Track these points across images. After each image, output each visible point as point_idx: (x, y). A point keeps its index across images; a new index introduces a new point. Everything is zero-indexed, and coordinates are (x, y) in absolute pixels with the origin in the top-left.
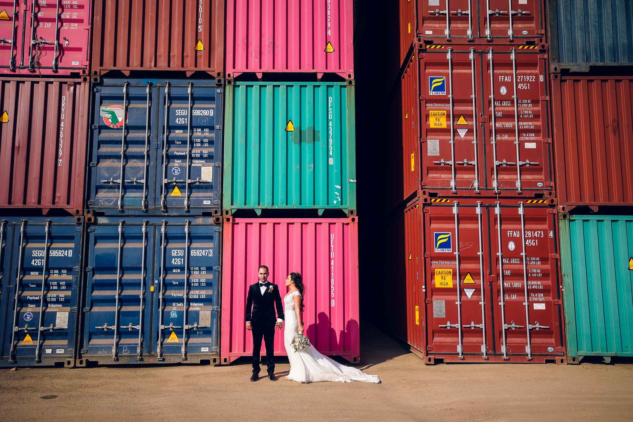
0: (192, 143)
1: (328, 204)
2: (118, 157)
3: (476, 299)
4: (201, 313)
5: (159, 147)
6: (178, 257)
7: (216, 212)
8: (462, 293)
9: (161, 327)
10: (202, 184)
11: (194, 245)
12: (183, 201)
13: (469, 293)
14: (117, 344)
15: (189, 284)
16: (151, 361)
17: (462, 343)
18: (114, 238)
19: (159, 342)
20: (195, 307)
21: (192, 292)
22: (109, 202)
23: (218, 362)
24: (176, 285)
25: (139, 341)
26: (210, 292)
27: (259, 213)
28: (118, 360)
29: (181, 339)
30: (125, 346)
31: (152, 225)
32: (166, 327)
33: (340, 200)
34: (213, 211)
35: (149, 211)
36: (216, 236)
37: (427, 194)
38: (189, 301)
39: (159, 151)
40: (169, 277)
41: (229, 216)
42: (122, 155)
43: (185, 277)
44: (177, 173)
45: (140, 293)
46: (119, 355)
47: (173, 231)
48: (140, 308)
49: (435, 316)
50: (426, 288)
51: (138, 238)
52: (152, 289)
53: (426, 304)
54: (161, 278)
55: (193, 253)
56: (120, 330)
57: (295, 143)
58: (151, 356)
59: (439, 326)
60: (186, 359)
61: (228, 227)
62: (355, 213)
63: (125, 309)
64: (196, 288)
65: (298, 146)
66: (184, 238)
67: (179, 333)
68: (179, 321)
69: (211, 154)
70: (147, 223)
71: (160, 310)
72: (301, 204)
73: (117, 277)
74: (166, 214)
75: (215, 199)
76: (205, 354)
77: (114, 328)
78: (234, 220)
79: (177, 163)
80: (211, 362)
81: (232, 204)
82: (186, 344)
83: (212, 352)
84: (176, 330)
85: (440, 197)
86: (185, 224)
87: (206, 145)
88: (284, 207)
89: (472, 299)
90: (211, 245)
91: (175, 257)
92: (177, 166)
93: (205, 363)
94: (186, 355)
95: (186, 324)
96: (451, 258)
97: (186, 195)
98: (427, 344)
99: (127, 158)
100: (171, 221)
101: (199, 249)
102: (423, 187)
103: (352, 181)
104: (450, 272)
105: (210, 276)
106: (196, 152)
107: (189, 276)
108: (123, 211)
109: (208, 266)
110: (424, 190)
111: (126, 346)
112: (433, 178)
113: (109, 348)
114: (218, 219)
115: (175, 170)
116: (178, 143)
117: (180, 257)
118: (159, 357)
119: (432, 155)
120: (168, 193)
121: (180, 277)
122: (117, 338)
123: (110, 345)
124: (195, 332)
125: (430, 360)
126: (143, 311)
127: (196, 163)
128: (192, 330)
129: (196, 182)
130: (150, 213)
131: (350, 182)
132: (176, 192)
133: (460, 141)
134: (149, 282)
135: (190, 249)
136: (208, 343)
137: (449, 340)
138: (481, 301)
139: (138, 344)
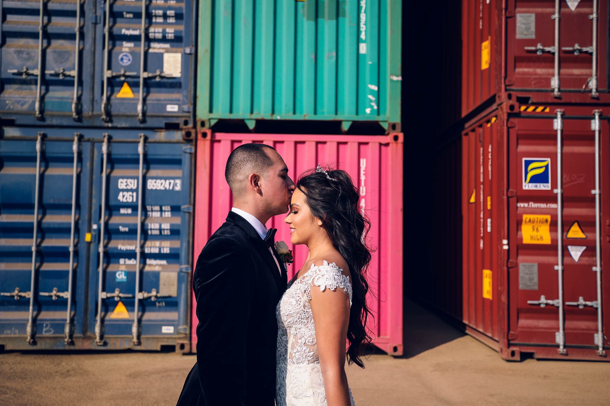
0: (149, 16)
1: (357, 114)
2: (34, 35)
3: (586, 263)
4: (163, 276)
5: (98, 22)
6: (127, 190)
7: (186, 123)
8: (566, 253)
9: (101, 295)
10: (165, 80)
11: (153, 172)
12: (136, 105)
13: (576, 253)
14: (34, 320)
15: (144, 231)
16: (87, 345)
17: (564, 329)
18: (30, 159)
19: (98, 318)
20: (153, 265)
21: (148, 243)
22: (22, 105)
23: (187, 349)
24: (125, 233)
25: (67, 315)
26: (176, 244)
27: (251, 125)
28: (34, 343)
29: (131, 314)
30: (46, 322)
31: (89, 140)
32: (109, 295)
33: (376, 107)
34: (181, 121)
35: (84, 119)
36: (186, 160)
37: (514, 98)
38: (144, 256)
39: (99, 27)
40: (115, 220)
41: (206, 129)
42: (41, 32)
43: (138, 220)
44: (126, 62)
45: (70, 243)
46: (37, 335)
47: (119, 151)
48: (69, 266)
49: (521, 287)
50: (508, 244)
51: (67, 160)
52: (88, 237)
53: (508, 268)
54: (102, 222)
55: (152, 185)
56: (39, 299)
57: (308, 19)
58: (86, 338)
59: (529, 302)
60: (139, 343)
61: (203, 146)
62: (399, 127)
63: (48, 267)
64: (155, 238)
65: (313, 23)
66: (137, 161)
67: (129, 304)
68: (128, 287)
69: (178, 35)
70: (81, 138)
71: (100, 270)
72: (315, 113)
73: (34, 219)
74: (110, 125)
75: (184, 104)
76: (168, 336)
77: (30, 295)
78: (213, 136)
79: (127, 46)
80: (178, 348)
81: (211, 111)
82: (140, 321)
83: (178, 333)
84: (124, 300)
85: (533, 104)
86: (137, 140)
87: (172, 20)
88: (291, 117)
89: (582, 262)
90: (178, 172)
91: (123, 190)
92: (126, 52)
93: (167, 349)
94: (139, 337)
95: (141, 290)
96: (549, 197)
97: (141, 96)
98: (509, 330)
99: (48, 36)
100: (117, 136)
101: (161, 178)
102: (508, 88)
103: (395, 78)
104: (547, 221)
105: (177, 221)
106: (156, 31)
107: (145, 220)
108: (42, 119)
109: (175, 204)
110: (508, 92)
111: (48, 323)
112: (524, 74)
113: (22, 325)
114: (188, 134)
115: (125, 58)
116: (129, 16)
117: (132, 190)
118: (98, 339)
119: (524, 37)
120: (112, 92)
121: (130, 221)
122: (33, 310)
123: (24, 320)
124: (153, 304)
125: (513, 354)
126: (75, 272)
127: (156, 48)
128: (149, 300)
129: (155, 77)
130: (85, 123)
131: (392, 81)
132: (125, 92)
133: (571, 15)
134: (83, 226)
135: (147, 179)
136: (173, 321)
137: (542, 324)
138: (596, 266)
139: (66, 320)
